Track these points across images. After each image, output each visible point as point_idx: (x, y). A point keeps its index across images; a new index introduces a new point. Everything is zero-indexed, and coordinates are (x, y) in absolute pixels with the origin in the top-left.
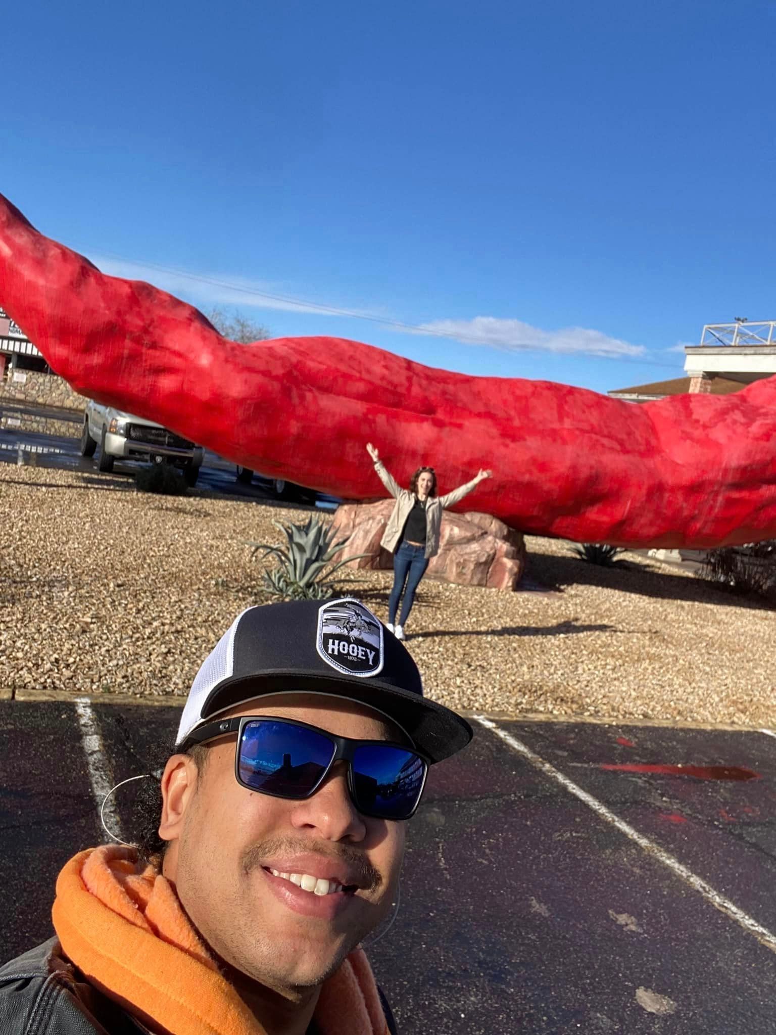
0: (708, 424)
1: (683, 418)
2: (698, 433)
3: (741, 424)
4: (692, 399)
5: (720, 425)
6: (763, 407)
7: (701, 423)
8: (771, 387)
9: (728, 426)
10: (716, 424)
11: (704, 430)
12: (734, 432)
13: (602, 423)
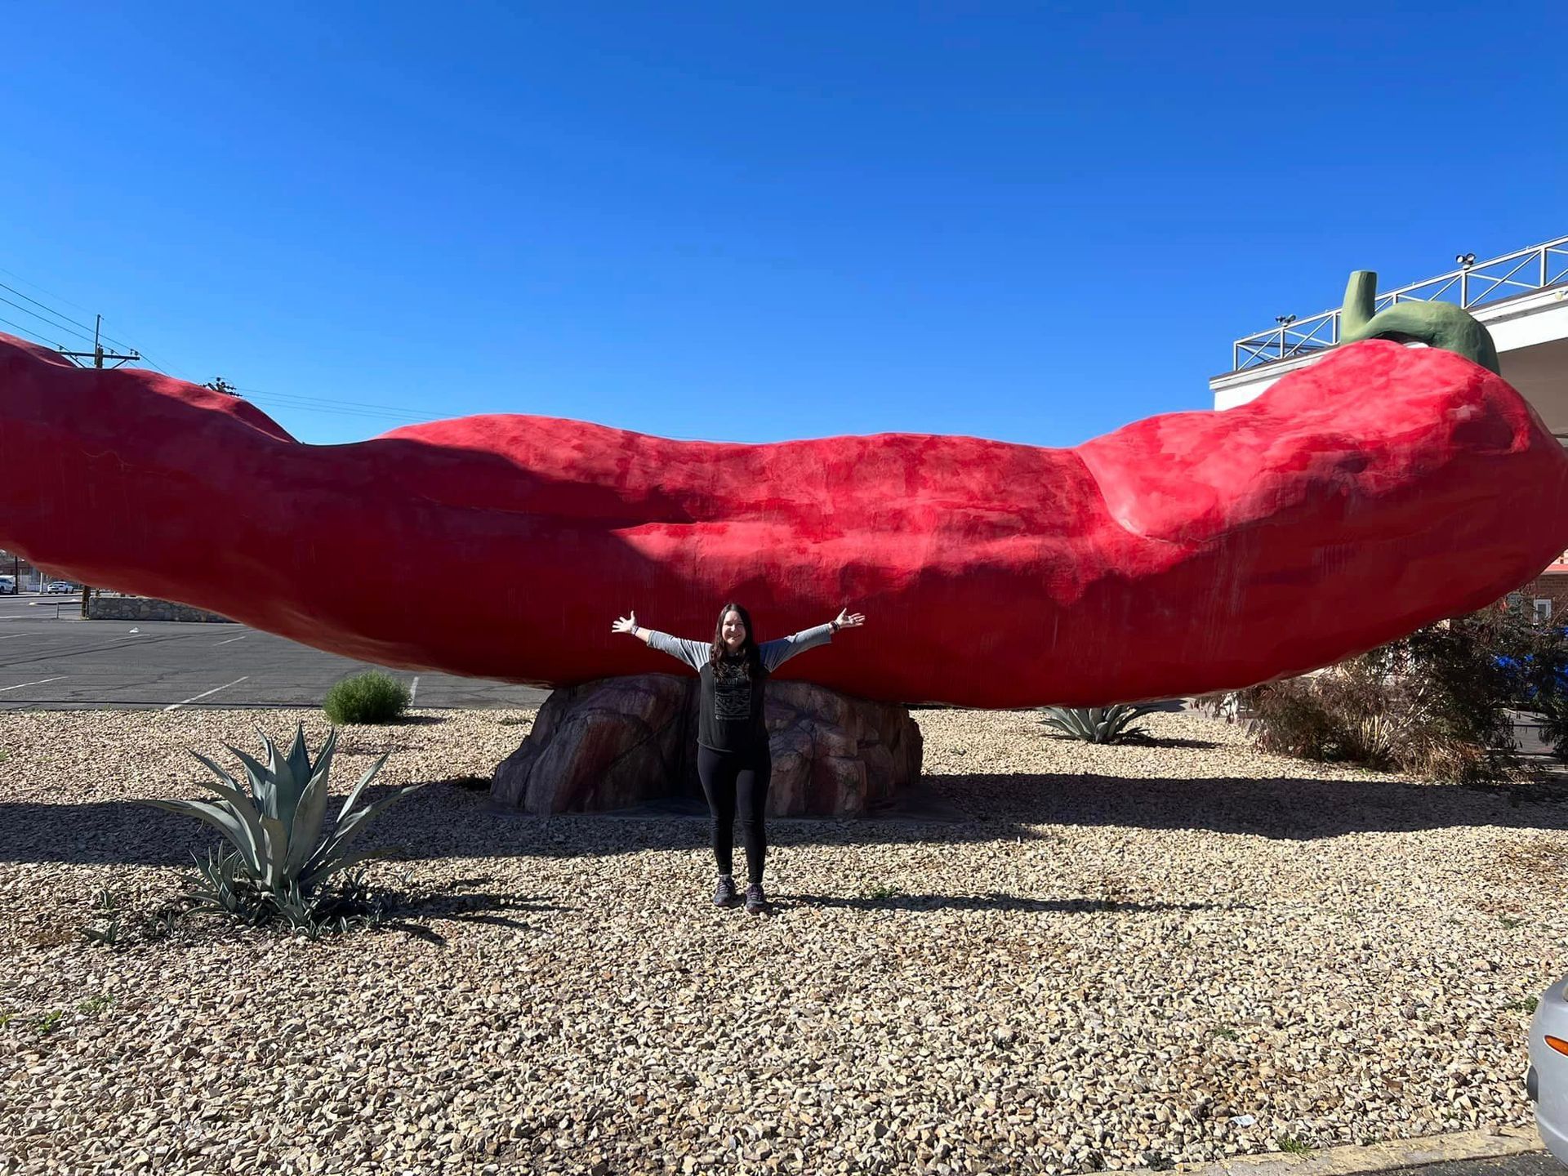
0: (1190, 459)
1: (1144, 456)
2: (1171, 477)
3: (1251, 447)
4: (1162, 424)
5: (1212, 457)
6: (1293, 416)
7: (1177, 459)
8: (1306, 382)
9: (1226, 457)
10: (1204, 457)
11: (1182, 470)
12: (1239, 463)
13: (990, 488)
